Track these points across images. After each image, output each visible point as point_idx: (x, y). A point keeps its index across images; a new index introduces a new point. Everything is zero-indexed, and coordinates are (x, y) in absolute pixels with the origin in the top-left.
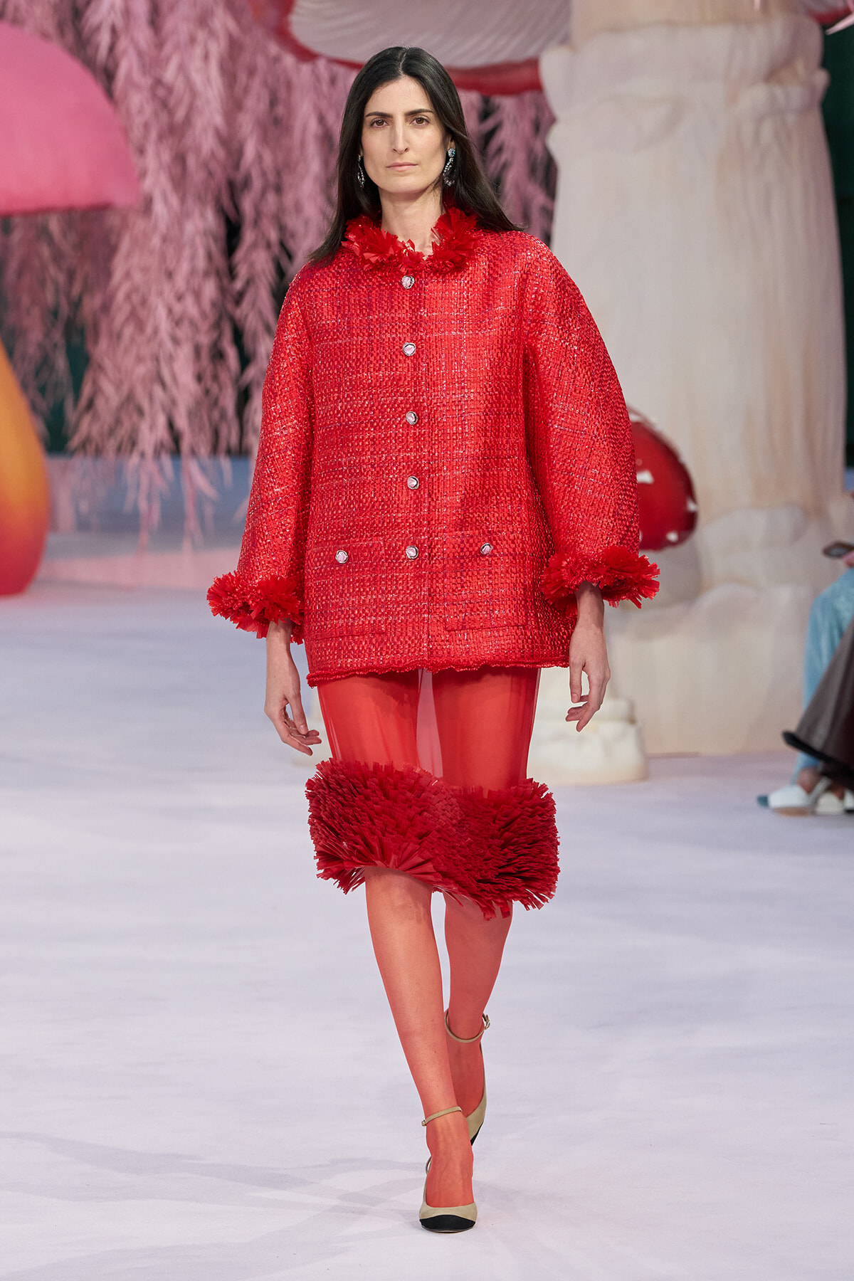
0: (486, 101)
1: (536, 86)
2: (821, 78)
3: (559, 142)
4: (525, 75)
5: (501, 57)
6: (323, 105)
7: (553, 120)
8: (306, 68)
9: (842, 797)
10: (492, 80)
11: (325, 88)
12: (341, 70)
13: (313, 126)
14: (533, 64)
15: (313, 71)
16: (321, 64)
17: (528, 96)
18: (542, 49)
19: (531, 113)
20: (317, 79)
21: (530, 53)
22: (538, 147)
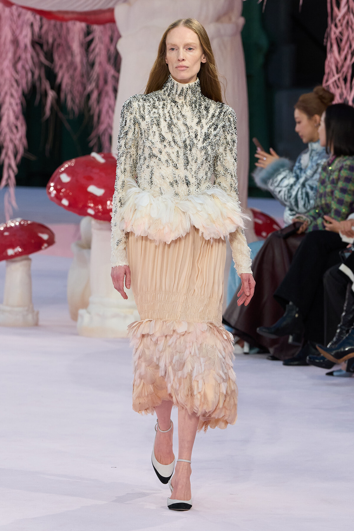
0: (88, 27)
1: (112, 21)
2: (241, 21)
3: (122, 46)
4: (107, 16)
5: (96, 8)
6: (14, 27)
7: (119, 36)
8: (7, 10)
9: (243, 347)
10: (93, 17)
11: (15, 18)
12: (24, 11)
13: (9, 37)
14: (111, 11)
15: (10, 11)
16: (14, 8)
17: (108, 25)
18: (115, 4)
19: (109, 33)
20: (12, 14)
21: (110, 6)
22: (112, 48)
